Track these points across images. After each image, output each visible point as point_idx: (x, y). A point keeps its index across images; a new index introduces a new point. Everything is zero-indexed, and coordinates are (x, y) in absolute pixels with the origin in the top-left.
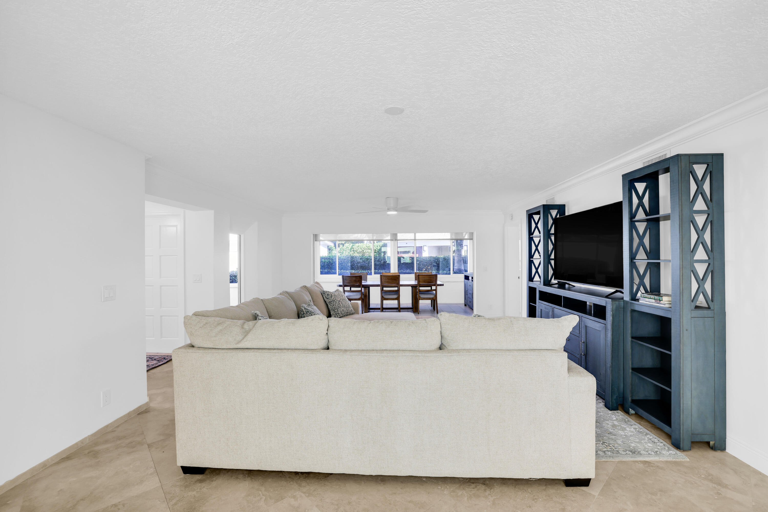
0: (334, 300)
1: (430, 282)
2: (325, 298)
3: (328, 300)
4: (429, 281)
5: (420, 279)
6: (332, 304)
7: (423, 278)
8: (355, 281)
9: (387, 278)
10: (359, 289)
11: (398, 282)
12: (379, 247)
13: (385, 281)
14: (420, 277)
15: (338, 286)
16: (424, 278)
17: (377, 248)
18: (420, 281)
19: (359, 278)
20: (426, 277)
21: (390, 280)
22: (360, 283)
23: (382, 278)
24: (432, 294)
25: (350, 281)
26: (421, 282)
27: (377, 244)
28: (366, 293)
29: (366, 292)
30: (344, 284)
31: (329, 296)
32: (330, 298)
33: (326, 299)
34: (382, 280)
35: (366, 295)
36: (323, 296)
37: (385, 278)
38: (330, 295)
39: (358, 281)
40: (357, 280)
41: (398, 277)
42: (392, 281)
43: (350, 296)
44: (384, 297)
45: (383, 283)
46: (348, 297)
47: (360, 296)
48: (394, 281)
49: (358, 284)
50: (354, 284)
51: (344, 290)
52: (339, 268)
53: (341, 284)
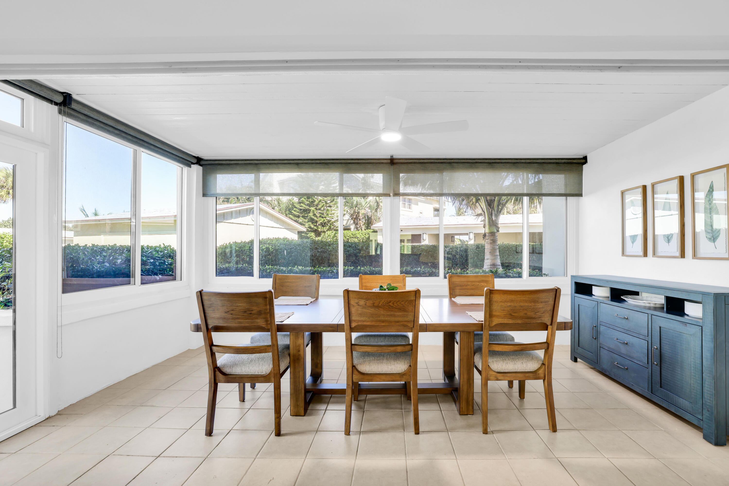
5: (496, 307)
7: (505, 301)
9: (369, 303)
10: (263, 339)
11: (411, 318)
12: (368, 235)
13: (361, 315)
14: (496, 297)
15: (193, 329)
16: (512, 301)
17: (365, 236)
18: (494, 313)
19: (260, 300)
20: (519, 297)
21: (382, 312)
23: (352, 302)
24: (535, 358)
25: (226, 311)
26: (497, 316)
27: (366, 231)
30: (209, 321)
34: (353, 310)
37: (362, 302)
39: (260, 313)
40: (255, 309)
41: (413, 298)
42: (389, 313)
43: (235, 364)
44: (359, 370)
45: (355, 321)
46: (227, 370)
47: (271, 366)
48: (400, 314)
49: (261, 322)
50: (246, 323)
51: (212, 345)
52: (261, 261)
53: (199, 322)
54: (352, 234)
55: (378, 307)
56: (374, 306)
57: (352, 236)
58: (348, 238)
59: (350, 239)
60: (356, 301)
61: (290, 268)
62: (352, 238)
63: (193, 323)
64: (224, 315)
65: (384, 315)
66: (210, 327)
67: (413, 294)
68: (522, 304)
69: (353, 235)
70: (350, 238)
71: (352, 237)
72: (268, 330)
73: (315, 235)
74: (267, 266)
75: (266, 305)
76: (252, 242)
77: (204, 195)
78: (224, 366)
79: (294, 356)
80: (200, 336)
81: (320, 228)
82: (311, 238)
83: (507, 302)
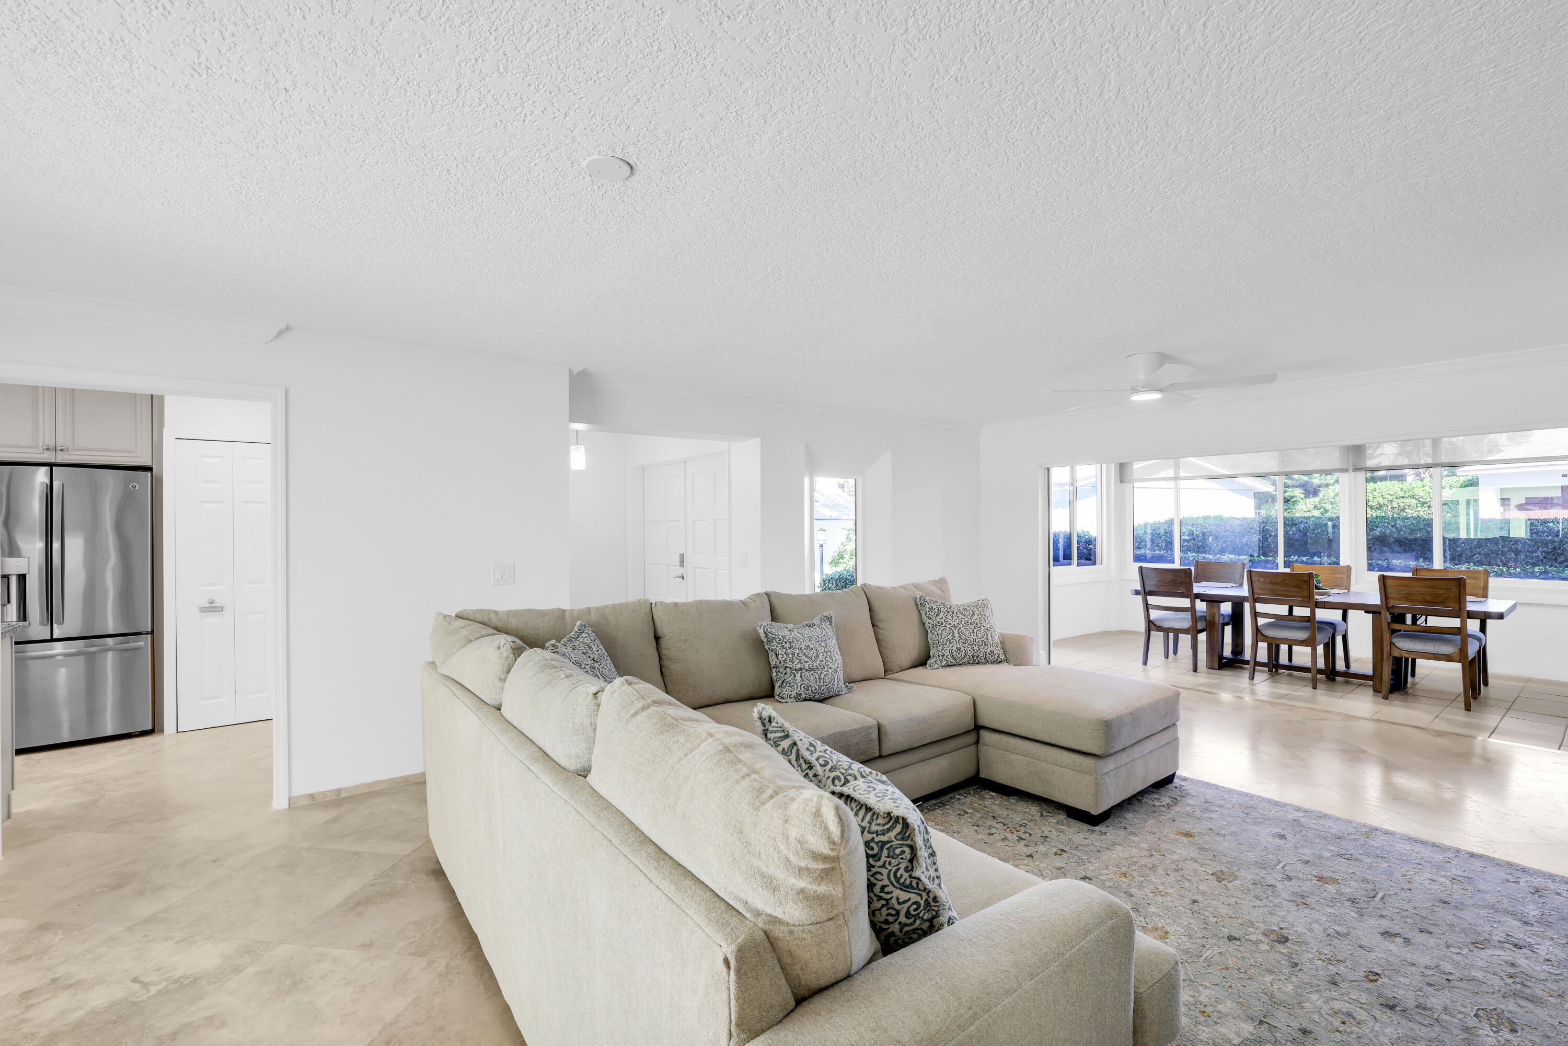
0: (942, 624)
1: (1436, 603)
2: (923, 616)
3: (930, 621)
4: (1428, 598)
5: (1391, 590)
6: (935, 632)
7: (1399, 586)
8: (1173, 583)
9: (1268, 580)
10: (1185, 602)
13: (1261, 589)
14: (1390, 582)
15: (1133, 593)
16: (1406, 586)
18: (1390, 595)
19: (1182, 574)
20: (1413, 583)
21: (1279, 587)
22: (1187, 589)
23: (1254, 579)
25: (1158, 581)
26: (1393, 598)
28: (1214, 618)
29: (1214, 614)
30: (1146, 587)
31: (933, 612)
32: (934, 618)
33: (925, 618)
34: (1255, 585)
35: (1214, 621)
36: (919, 611)
37: (1262, 580)
38: (936, 610)
39: (1182, 583)
40: (1179, 580)
41: (1307, 578)
42: (1286, 589)
43: (1163, 620)
44: (1264, 633)
45: (1257, 593)
46: (1158, 624)
47: (1190, 623)
48: (1295, 590)
49: (1182, 590)
50: (1172, 589)
51: (1147, 604)
52: (1182, 547)
53: (1139, 588)
54: (1402, 489)
55: (1275, 583)
56: (1272, 583)
57: (1402, 494)
58: (1391, 498)
59: (1395, 500)
60: (1257, 578)
61: (1218, 556)
62: (1403, 497)
63: (1133, 589)
64: (1157, 583)
65: (1280, 590)
66: (1147, 591)
67: (1307, 575)
68: (1418, 589)
69: (1405, 491)
70: (1396, 498)
71: (1400, 497)
72: (1188, 597)
73: (1303, 493)
74: (1189, 553)
75: (1186, 578)
76: (1170, 523)
77: (1121, 481)
78: (1156, 620)
79: (1210, 621)
80: (1140, 598)
81: (1316, 478)
82: (1293, 500)
83: (1402, 586)
